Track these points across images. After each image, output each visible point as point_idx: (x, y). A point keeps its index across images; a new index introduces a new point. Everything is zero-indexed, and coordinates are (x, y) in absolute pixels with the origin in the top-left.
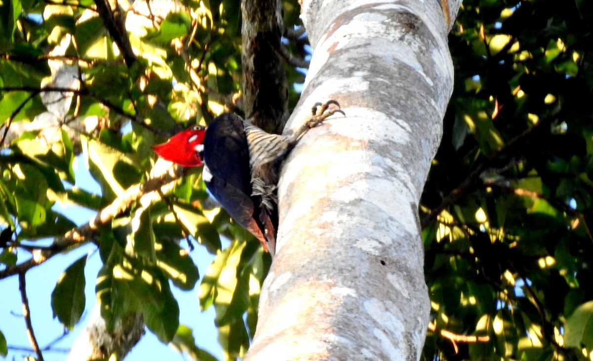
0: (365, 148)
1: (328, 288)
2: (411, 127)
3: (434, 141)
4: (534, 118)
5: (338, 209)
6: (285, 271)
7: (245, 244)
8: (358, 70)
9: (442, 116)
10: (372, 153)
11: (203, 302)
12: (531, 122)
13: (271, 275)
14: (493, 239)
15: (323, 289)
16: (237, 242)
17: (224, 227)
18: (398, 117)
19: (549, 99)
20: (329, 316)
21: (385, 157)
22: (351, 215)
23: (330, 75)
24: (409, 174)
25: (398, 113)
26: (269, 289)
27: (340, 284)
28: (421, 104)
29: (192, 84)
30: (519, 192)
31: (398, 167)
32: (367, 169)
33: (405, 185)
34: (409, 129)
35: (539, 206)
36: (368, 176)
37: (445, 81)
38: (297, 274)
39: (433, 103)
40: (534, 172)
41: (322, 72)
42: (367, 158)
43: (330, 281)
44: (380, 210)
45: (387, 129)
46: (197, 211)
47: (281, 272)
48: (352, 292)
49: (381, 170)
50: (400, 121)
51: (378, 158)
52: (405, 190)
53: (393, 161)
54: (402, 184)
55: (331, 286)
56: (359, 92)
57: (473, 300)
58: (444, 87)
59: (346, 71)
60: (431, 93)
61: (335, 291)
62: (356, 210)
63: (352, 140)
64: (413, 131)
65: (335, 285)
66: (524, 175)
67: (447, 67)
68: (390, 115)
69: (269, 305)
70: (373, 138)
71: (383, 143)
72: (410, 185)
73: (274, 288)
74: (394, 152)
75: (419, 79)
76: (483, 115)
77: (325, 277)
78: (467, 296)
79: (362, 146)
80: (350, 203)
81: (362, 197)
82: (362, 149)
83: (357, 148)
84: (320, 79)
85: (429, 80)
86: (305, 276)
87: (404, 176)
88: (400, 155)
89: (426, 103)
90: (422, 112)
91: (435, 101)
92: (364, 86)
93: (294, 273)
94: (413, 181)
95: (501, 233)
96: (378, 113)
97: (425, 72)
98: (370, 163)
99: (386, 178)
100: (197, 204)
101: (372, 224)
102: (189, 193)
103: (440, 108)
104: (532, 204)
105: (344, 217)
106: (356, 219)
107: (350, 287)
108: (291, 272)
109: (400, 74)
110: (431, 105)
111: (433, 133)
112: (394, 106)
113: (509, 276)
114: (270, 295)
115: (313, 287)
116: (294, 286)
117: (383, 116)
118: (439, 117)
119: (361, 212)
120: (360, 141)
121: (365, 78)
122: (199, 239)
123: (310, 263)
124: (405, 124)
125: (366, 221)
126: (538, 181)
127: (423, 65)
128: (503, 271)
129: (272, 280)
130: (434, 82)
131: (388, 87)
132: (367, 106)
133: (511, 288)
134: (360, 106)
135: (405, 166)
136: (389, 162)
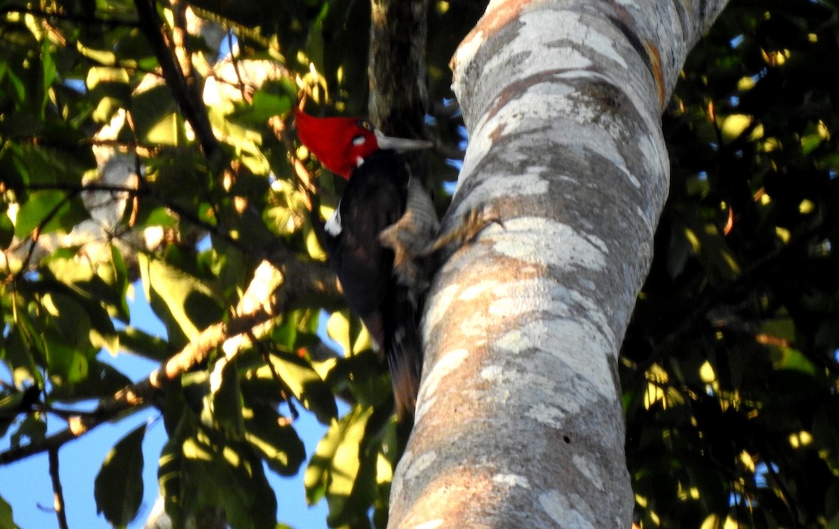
0: (543, 275)
1: (489, 475)
2: (608, 246)
3: (641, 267)
4: (784, 234)
5: (504, 363)
6: (427, 451)
7: (371, 410)
8: (534, 164)
9: (652, 231)
10: (552, 283)
11: (311, 493)
12: (780, 239)
13: (407, 456)
14: (725, 405)
15: (482, 477)
16: (359, 408)
17: (342, 386)
18: (589, 232)
19: (805, 207)
20: (490, 515)
21: (571, 288)
22: (522, 370)
23: (493, 172)
24: (606, 313)
25: (590, 226)
26: (404, 475)
27: (505, 470)
28: (623, 214)
29: (297, 183)
30: (763, 339)
31: (589, 304)
32: (545, 305)
33: (600, 329)
34: (605, 249)
35: (791, 358)
36: (547, 316)
37: (657, 181)
38: (444, 455)
39: (640, 212)
40: (783, 310)
41: (482, 167)
42: (544, 289)
43: (492, 465)
44: (563, 364)
45: (574, 249)
46: (304, 364)
47: (422, 452)
48: (523, 482)
49: (565, 307)
50: (593, 238)
51: (561, 290)
52: (599, 336)
53: (582, 294)
54: (594, 328)
55: (493, 472)
56: (534, 195)
57: (695, 493)
58: (656, 190)
59: (516, 165)
60: (638, 198)
61: (498, 478)
62: (528, 365)
63: (524, 264)
64: (611, 252)
65: (498, 471)
66: (769, 314)
67: (661, 162)
68: (578, 228)
69: (405, 498)
70: (553, 261)
71: (569, 268)
72: (606, 329)
73: (412, 473)
74: (583, 282)
75: (620, 178)
76: (712, 229)
77: (484, 459)
78: (687, 488)
79: (538, 272)
80: (520, 353)
81: (538, 344)
82: (538, 277)
83: (531, 276)
84: (480, 177)
85: (633, 180)
86: (457, 459)
87: (598, 316)
88: (592, 286)
89: (630, 212)
90: (624, 225)
91: (643, 209)
92: (542, 187)
93: (439, 453)
94: (610, 324)
95: (736, 398)
96: (561, 226)
97: (628, 168)
98: (550, 297)
99: (572, 318)
100: (304, 353)
101: (552, 384)
102: (293, 337)
103: (650, 219)
104: (780, 356)
105: (512, 374)
106: (529, 377)
107: (519, 474)
108: (436, 452)
109: (593, 170)
110: (636, 214)
111: (640, 254)
112: (584, 216)
113: (746, 459)
114: (406, 484)
115: (468, 473)
116: (440, 472)
117: (568, 230)
118: (648, 232)
119: (536, 367)
120: (536, 266)
121: (543, 176)
122: (306, 404)
123: (463, 439)
124: (600, 243)
125: (542, 380)
126: (789, 324)
127: (626, 158)
128: (739, 453)
129: (408, 463)
130: (641, 183)
131: (575, 189)
132: (546, 216)
133: (749, 476)
134: (536, 216)
135: (599, 302)
136: (576, 295)
